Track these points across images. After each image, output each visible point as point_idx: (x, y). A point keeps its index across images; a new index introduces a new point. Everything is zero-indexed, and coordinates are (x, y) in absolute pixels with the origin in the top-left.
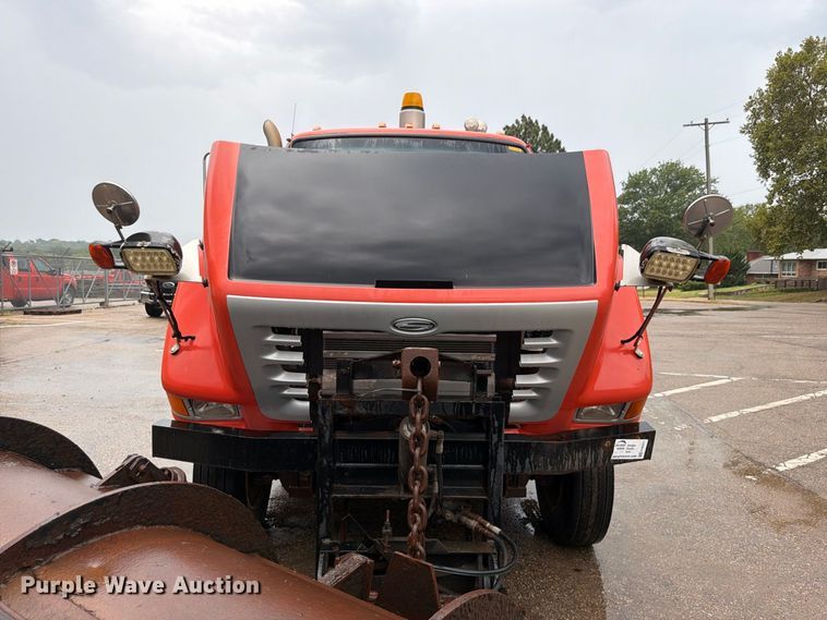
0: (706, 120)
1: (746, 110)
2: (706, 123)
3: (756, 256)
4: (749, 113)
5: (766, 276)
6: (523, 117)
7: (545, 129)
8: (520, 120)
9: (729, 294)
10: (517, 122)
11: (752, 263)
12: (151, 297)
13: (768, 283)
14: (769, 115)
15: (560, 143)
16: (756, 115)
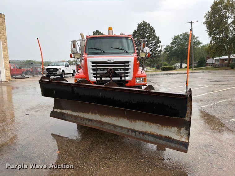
0: (192, 21)
1: (205, 17)
2: (192, 22)
3: (209, 58)
4: (206, 18)
5: (211, 64)
6: (143, 21)
7: (149, 24)
8: (142, 22)
9: (201, 69)
10: (141, 22)
11: (208, 60)
12: (47, 73)
13: (212, 66)
14: (211, 18)
15: (153, 28)
16: (207, 19)
